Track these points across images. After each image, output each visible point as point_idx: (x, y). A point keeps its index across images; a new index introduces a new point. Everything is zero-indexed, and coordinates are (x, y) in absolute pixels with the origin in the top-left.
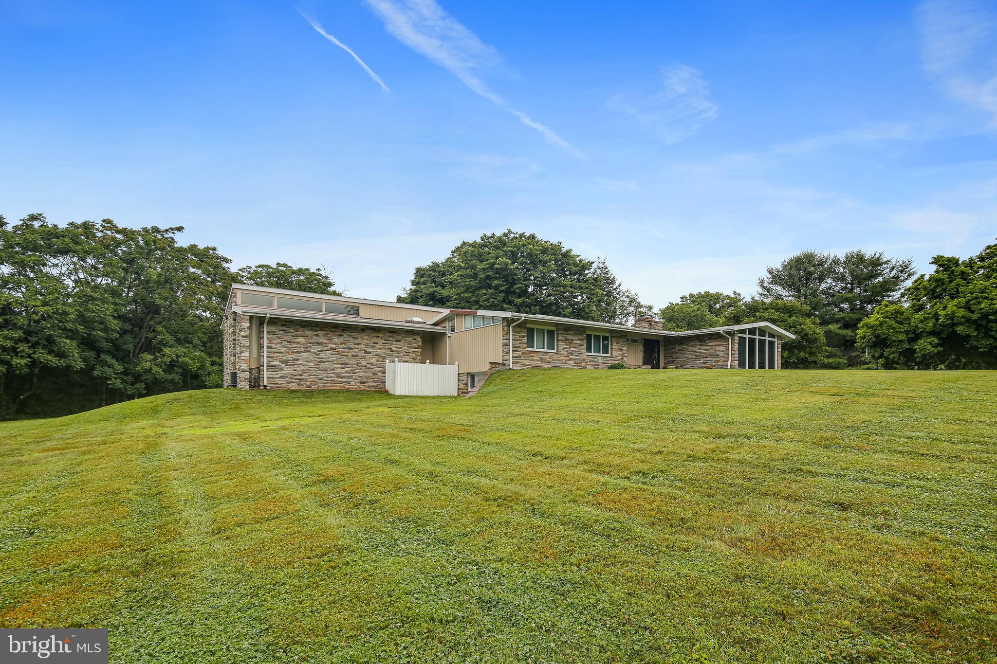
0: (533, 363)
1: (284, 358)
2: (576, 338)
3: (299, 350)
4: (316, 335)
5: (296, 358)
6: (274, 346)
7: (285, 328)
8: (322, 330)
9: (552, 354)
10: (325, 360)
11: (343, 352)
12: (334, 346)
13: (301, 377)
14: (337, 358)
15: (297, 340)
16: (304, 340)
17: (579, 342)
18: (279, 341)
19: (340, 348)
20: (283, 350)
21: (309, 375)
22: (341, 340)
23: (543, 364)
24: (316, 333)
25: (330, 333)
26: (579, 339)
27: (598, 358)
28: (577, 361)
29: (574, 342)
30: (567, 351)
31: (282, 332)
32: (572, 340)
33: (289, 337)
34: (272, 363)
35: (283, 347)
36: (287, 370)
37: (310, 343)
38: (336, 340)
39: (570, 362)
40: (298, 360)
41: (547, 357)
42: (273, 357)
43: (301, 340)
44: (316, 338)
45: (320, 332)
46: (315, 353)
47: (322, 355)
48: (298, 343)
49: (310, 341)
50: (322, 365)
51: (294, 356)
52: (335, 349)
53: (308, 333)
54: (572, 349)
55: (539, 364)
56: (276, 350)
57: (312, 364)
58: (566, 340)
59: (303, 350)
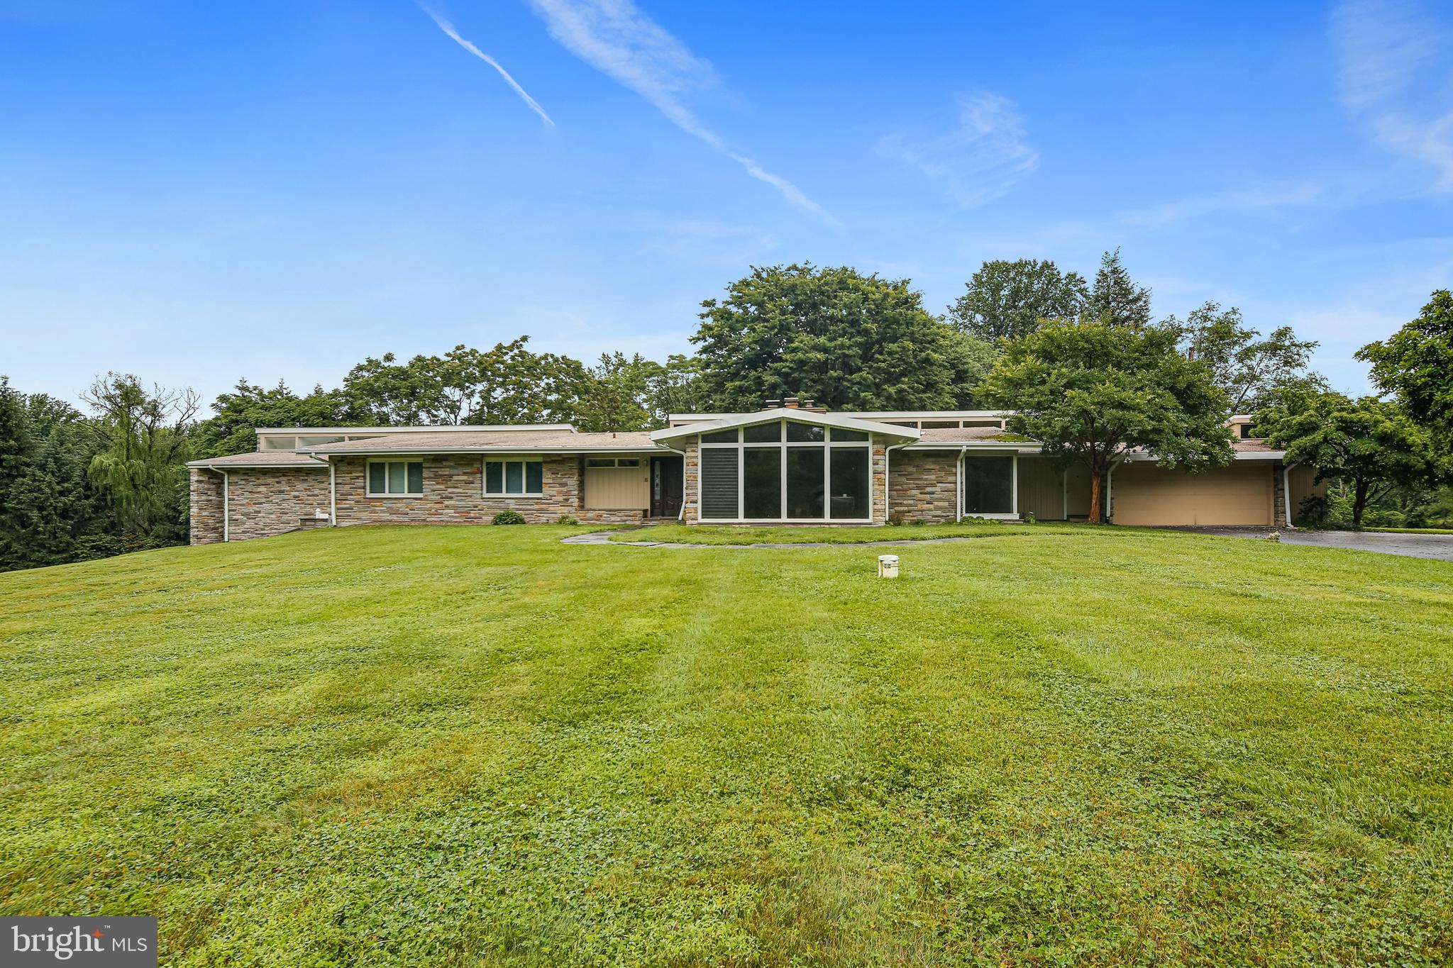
0: (375, 516)
1: (246, 511)
2: (460, 470)
3: (261, 501)
4: (278, 482)
5: (258, 509)
6: (236, 498)
7: (246, 477)
8: (284, 476)
9: (408, 500)
10: (288, 511)
11: (307, 500)
12: (297, 494)
13: (263, 532)
14: (301, 508)
15: (259, 490)
16: (265, 489)
17: (465, 478)
18: (240, 491)
19: (303, 495)
20: (244, 502)
21: (271, 529)
22: (305, 485)
23: (394, 517)
24: (277, 480)
25: (293, 479)
26: (465, 474)
27: (507, 501)
28: (462, 510)
29: (455, 478)
30: (439, 494)
31: (243, 482)
32: (451, 476)
33: (249, 488)
34: (235, 517)
35: (245, 498)
36: (249, 524)
37: (271, 492)
38: (300, 486)
39: (445, 511)
40: (259, 512)
41: (399, 505)
42: (235, 510)
43: (262, 489)
44: (278, 485)
45: (281, 479)
46: (277, 503)
47: (285, 505)
48: (260, 492)
49: (272, 489)
50: (285, 517)
51: (256, 508)
52: (298, 497)
53: (270, 480)
54: (450, 490)
55: (387, 516)
56: (238, 502)
57: (273, 516)
58: (437, 476)
59: (264, 500)
